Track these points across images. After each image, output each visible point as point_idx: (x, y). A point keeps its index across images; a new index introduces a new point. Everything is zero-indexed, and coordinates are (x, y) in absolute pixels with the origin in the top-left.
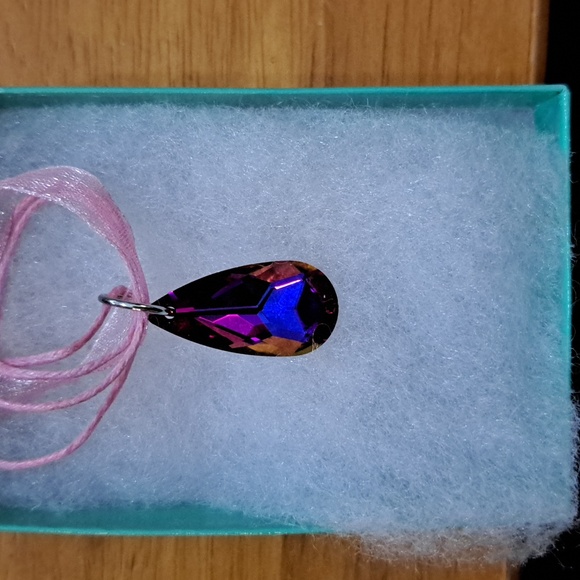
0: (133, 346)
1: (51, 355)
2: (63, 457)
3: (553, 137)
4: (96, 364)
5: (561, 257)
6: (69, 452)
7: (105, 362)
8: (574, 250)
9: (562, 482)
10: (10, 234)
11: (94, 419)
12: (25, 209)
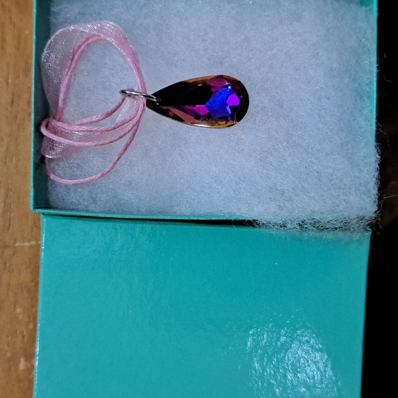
0: (138, 116)
1: (94, 118)
2: (99, 178)
3: (368, 9)
4: (118, 125)
5: (371, 72)
6: (103, 175)
7: (123, 123)
8: (378, 68)
9: (369, 191)
10: (72, 60)
11: (116, 158)
12: (80, 46)
